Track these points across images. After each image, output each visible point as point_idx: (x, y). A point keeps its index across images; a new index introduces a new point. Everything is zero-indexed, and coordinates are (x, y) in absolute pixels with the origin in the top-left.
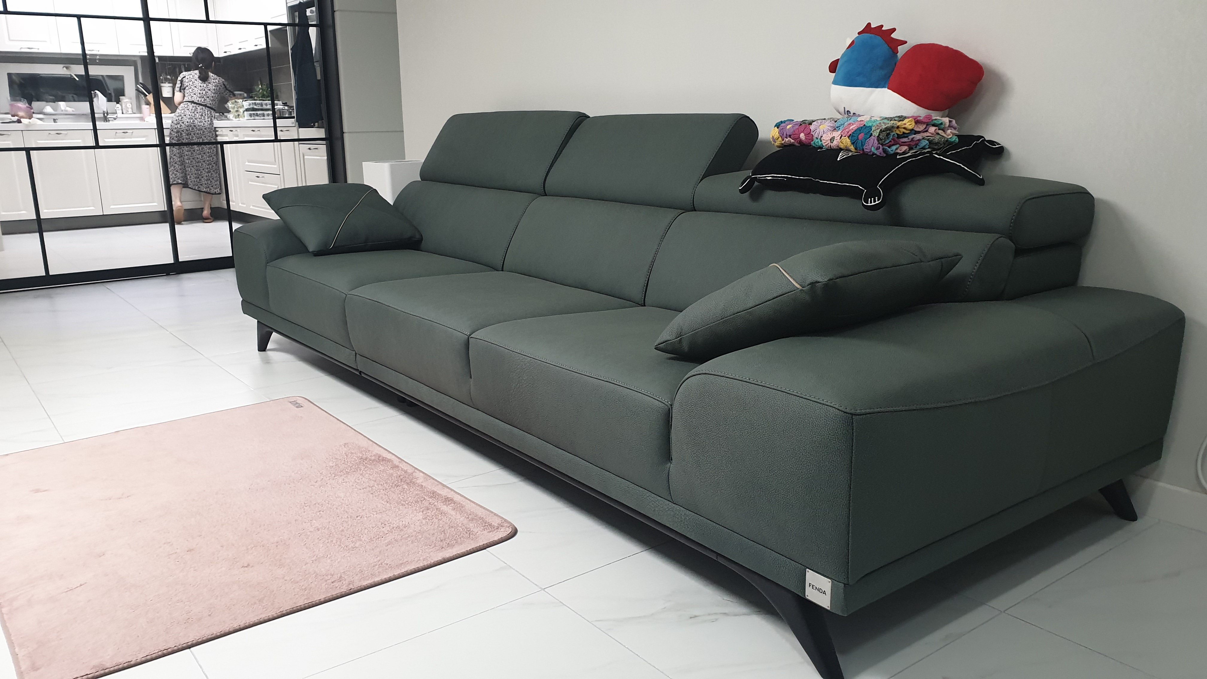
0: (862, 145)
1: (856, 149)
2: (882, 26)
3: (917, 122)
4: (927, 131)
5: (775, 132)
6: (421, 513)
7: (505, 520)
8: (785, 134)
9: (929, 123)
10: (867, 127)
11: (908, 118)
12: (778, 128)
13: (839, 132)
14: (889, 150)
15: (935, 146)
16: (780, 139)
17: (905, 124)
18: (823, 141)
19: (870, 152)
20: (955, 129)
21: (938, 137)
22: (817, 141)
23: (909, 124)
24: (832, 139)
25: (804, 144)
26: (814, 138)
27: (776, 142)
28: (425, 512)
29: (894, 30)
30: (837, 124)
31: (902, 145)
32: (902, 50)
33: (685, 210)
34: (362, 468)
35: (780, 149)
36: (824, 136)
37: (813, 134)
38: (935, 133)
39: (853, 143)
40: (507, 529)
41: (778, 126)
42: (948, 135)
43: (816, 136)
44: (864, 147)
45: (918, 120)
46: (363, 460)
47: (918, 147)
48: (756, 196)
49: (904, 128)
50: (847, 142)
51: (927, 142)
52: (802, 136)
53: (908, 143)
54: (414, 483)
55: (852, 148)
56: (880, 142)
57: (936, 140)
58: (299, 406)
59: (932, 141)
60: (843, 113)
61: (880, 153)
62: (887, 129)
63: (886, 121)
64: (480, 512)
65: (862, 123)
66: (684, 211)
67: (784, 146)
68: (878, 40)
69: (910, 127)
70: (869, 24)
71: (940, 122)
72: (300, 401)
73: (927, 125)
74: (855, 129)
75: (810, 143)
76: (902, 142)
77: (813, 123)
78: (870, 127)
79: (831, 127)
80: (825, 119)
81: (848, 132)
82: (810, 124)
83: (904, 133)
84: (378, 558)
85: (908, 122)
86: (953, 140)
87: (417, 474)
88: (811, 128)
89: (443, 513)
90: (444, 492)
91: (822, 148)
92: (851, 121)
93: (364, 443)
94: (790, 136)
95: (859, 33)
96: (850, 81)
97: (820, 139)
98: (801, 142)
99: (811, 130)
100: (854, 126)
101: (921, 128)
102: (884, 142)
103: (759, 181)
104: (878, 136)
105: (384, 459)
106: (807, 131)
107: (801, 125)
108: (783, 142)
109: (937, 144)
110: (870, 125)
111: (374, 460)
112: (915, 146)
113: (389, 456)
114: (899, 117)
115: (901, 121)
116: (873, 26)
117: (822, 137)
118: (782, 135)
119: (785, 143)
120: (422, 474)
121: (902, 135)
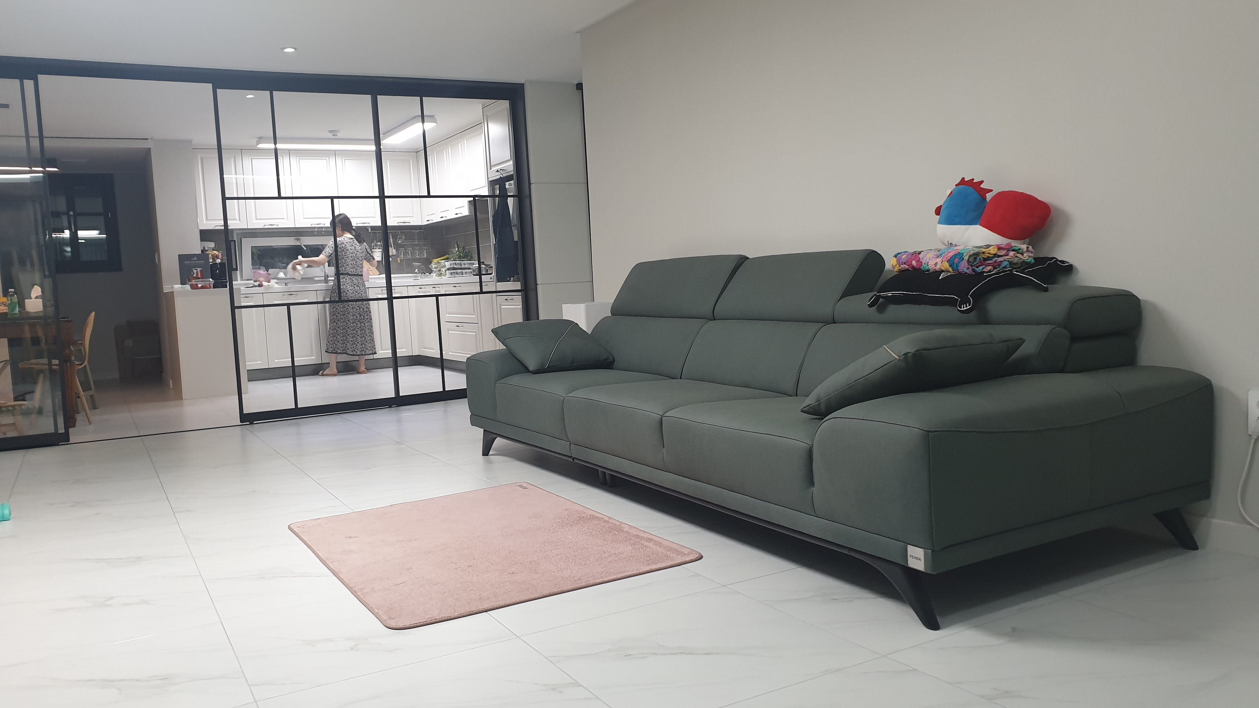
0: (957, 267)
1: (953, 270)
2: (973, 179)
3: (1000, 248)
4: (1008, 255)
5: (894, 261)
6: (630, 546)
7: (693, 550)
8: (901, 263)
9: (1009, 249)
10: (961, 253)
11: (993, 245)
12: (896, 258)
13: (941, 259)
14: (977, 269)
15: (1015, 265)
16: (898, 266)
17: (990, 250)
18: (929, 266)
19: (963, 271)
20: (1032, 252)
21: (1016, 259)
22: (925, 265)
23: (993, 250)
24: (936, 264)
25: (916, 269)
26: (923, 264)
27: (895, 269)
28: (633, 546)
29: (982, 182)
30: (939, 253)
31: (987, 266)
32: (989, 196)
33: (827, 323)
34: (582, 522)
35: (898, 273)
36: (930, 262)
37: (922, 260)
38: (1014, 256)
39: (951, 266)
40: (695, 555)
41: (895, 256)
42: (1025, 258)
43: (924, 262)
44: (959, 268)
45: (999, 247)
46: (581, 518)
47: (1001, 267)
48: (881, 310)
49: (989, 253)
50: (946, 266)
51: (1007, 263)
52: (914, 263)
53: (993, 264)
54: (622, 531)
55: (950, 269)
56: (970, 264)
57: (1015, 262)
58: (525, 488)
59: (1012, 262)
60: (947, 245)
61: (970, 272)
62: (974, 254)
63: (974, 249)
64: (674, 546)
65: (957, 251)
66: (825, 324)
67: (901, 271)
68: (971, 190)
69: (993, 252)
70: (963, 178)
71: (1019, 248)
72: (525, 485)
73: (1008, 250)
74: (952, 255)
75: (920, 268)
76: (988, 264)
77: (922, 253)
78: (963, 254)
79: (935, 255)
80: (931, 250)
81: (947, 258)
82: (920, 253)
83: (988, 257)
84: (604, 569)
85: (992, 249)
86: (1030, 260)
87: (623, 525)
88: (920, 256)
89: (648, 547)
90: (646, 535)
91: (929, 271)
92: (950, 250)
93: (581, 509)
94: (905, 263)
95: (956, 185)
96: (950, 220)
97: (927, 264)
98: (913, 267)
99: (920, 258)
100: (951, 254)
101: (1003, 252)
102: (973, 263)
103: (883, 297)
104: (968, 260)
105: (597, 518)
106: (917, 259)
107: (913, 254)
108: (900, 268)
109: (1016, 264)
110: (963, 252)
111: (589, 518)
112: (998, 266)
113: (600, 516)
114: (986, 245)
115: (987, 248)
116: (966, 180)
117: (928, 263)
118: (899, 263)
119: (901, 268)
120: (627, 526)
121: (987, 258)
